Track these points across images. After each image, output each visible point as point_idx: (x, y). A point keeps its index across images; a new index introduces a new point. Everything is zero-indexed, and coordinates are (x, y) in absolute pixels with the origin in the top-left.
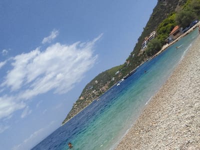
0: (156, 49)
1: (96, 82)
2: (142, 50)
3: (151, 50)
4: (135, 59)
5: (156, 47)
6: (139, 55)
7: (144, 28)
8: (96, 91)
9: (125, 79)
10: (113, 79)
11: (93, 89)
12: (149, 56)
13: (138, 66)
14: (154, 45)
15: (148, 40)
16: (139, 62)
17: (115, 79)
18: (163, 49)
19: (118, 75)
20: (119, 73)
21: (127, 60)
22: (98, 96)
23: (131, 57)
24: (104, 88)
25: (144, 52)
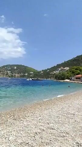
1: (15, 68)
2: (55, 72)
3: (59, 76)
4: (47, 74)
5: (62, 77)
6: (51, 73)
7: (65, 61)
8: (11, 73)
9: (33, 80)
10: (26, 74)
11: (10, 70)
12: (56, 78)
13: (46, 79)
14: (63, 75)
15: (62, 69)
16: (48, 77)
17: (28, 75)
18: (65, 81)
19: (31, 74)
20: (32, 74)
21: (42, 71)
22: (10, 77)
23: (46, 70)
24: (17, 75)
25: (55, 74)
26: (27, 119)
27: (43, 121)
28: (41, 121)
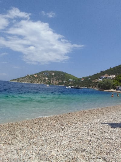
0: (106, 87)
1: (53, 74)
2: (98, 80)
3: (103, 85)
4: (88, 82)
5: (107, 86)
6: (93, 81)
7: (110, 68)
8: (49, 79)
9: (72, 88)
10: (65, 82)
11: (47, 77)
12: (99, 87)
13: (87, 88)
14: (108, 83)
15: (107, 77)
16: (89, 85)
17: (66, 82)
18: (110, 90)
19: (70, 81)
20: (72, 81)
21: (83, 78)
22: (47, 83)
23: (87, 78)
24: (55, 82)
25: (98, 82)
26: (76, 126)
27: (94, 130)
28: (92, 129)
